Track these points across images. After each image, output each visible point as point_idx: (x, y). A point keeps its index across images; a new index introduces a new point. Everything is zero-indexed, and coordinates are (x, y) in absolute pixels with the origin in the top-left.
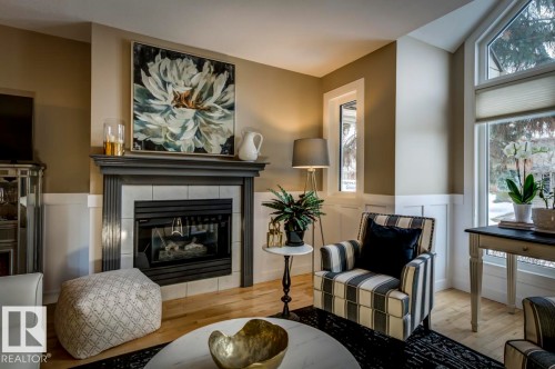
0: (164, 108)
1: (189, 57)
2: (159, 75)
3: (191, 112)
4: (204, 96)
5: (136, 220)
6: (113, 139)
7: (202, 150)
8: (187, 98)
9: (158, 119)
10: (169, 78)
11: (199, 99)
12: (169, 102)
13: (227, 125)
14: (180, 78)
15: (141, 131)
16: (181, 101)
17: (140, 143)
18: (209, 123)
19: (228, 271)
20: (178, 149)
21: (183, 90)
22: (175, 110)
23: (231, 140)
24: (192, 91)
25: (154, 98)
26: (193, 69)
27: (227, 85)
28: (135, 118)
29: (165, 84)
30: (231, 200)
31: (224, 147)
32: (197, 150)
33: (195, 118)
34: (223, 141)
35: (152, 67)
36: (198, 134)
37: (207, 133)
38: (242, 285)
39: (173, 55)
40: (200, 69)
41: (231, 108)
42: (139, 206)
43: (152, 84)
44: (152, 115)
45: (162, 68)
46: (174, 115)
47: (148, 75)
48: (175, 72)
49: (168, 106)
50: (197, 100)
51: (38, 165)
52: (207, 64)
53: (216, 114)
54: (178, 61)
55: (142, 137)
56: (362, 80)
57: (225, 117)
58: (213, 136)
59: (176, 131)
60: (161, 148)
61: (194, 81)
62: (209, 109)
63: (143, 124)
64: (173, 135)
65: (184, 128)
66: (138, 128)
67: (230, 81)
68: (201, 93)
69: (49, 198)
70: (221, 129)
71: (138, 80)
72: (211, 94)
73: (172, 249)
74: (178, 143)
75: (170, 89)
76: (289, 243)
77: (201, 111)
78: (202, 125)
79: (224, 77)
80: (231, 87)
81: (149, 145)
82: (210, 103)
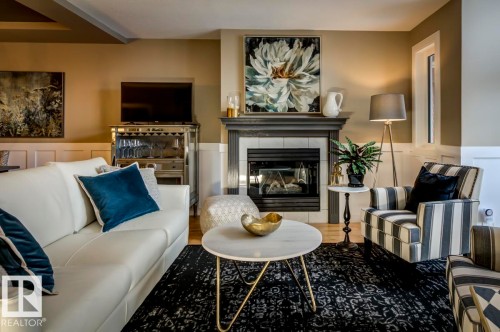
0: (265, 81)
1: (283, 39)
2: (262, 57)
3: (285, 81)
4: (295, 67)
5: (249, 162)
6: (232, 106)
7: (294, 110)
8: (282, 71)
9: (261, 88)
10: (269, 58)
11: (291, 69)
12: (269, 76)
13: (314, 88)
14: (276, 56)
15: (250, 99)
16: (277, 73)
17: (250, 107)
18: (299, 88)
19: (317, 208)
20: (275, 110)
21: (279, 65)
22: (273, 81)
23: (317, 100)
24: (286, 65)
25: (258, 74)
26: (286, 47)
27: (313, 55)
28: (247, 90)
29: (266, 62)
30: (318, 150)
31: (311, 106)
32: (290, 110)
33: (288, 85)
34: (311, 101)
35: (257, 52)
36: (291, 97)
37: (297, 96)
38: (329, 222)
39: (270, 40)
40: (291, 46)
41: (317, 73)
42: (250, 152)
43: (257, 64)
44: (257, 86)
45: (264, 51)
46: (272, 84)
47: (255, 58)
48: (273, 53)
49: (268, 79)
50: (290, 71)
51: (196, 125)
52: (296, 41)
53: (304, 80)
54: (275, 44)
55: (251, 103)
56: (438, 33)
57: (312, 82)
58: (302, 98)
59: (274, 96)
60: (264, 110)
61: (287, 57)
62: (299, 77)
63: (251, 93)
64: (272, 100)
65: (280, 94)
66: (248, 96)
67: (316, 51)
68: (293, 65)
69: (202, 146)
70: (309, 92)
71: (248, 63)
72: (300, 65)
73: (275, 186)
74: (275, 105)
75: (269, 65)
76: (351, 185)
77: (292, 78)
78: (293, 90)
79: (311, 49)
80: (317, 56)
81: (256, 108)
82: (299, 71)
